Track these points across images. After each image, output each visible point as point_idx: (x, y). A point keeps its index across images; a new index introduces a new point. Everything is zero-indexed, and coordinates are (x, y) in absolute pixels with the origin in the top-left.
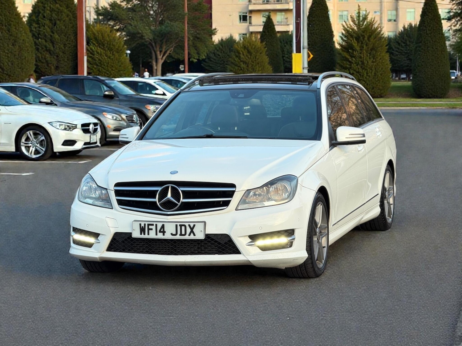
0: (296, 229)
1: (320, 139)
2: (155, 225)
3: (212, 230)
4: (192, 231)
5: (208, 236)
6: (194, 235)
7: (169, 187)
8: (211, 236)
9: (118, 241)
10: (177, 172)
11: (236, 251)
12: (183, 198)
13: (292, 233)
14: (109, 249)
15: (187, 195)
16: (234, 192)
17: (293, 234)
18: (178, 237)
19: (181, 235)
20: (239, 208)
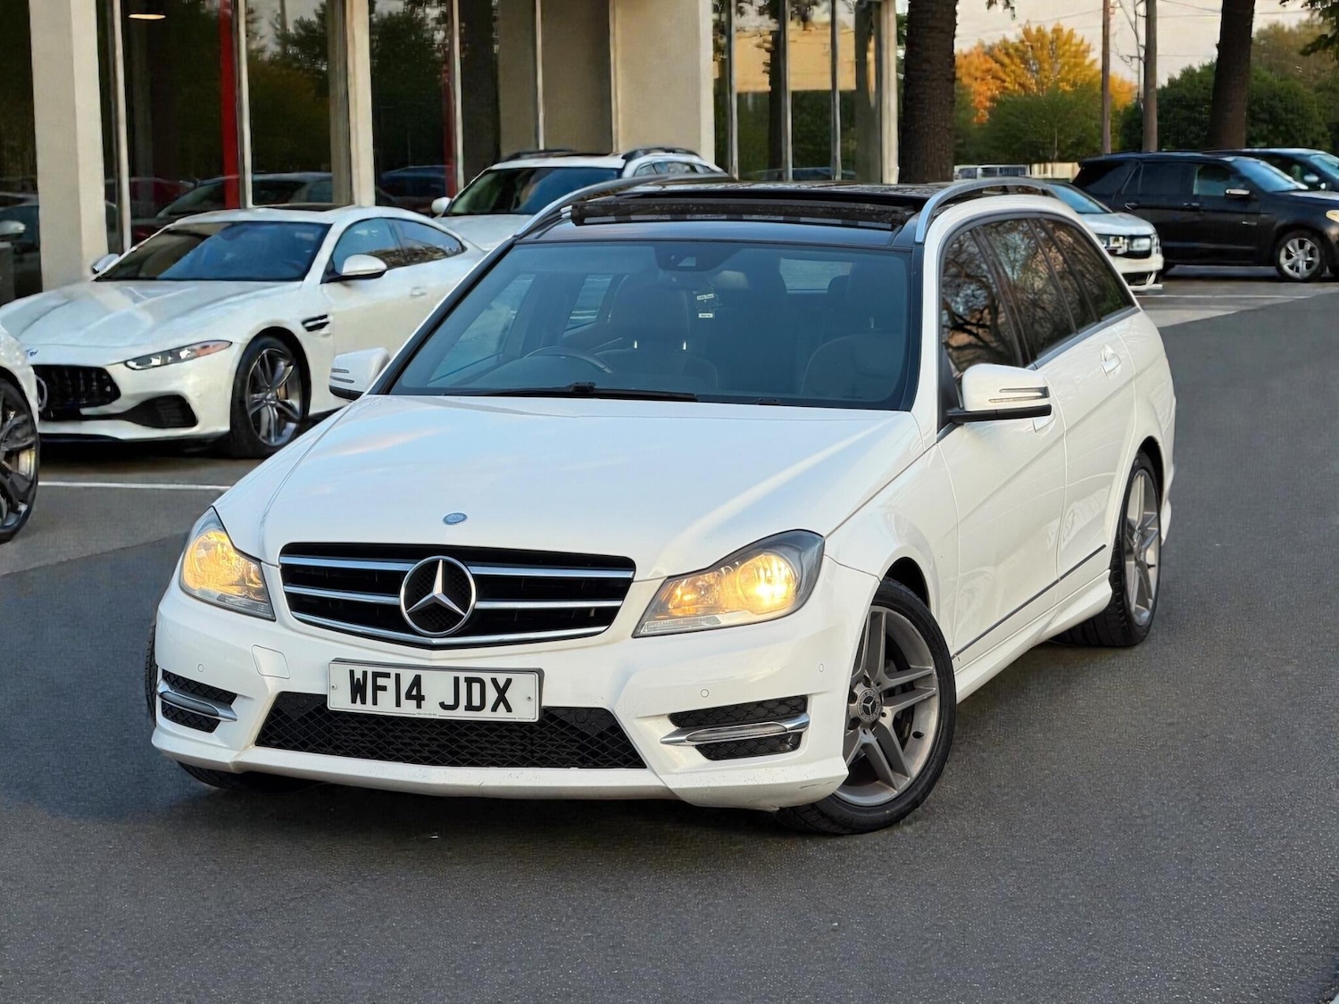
0: (811, 694)
1: (908, 409)
2: (393, 676)
3: (561, 695)
4: (502, 698)
5: (548, 713)
6: (509, 709)
7: (437, 562)
8: (556, 713)
9: (287, 718)
10: (465, 517)
11: (633, 760)
12: (479, 599)
13: (801, 708)
14: (264, 739)
15: (491, 588)
16: (629, 581)
17: (804, 710)
18: (461, 714)
19: (469, 707)
20: (643, 631)
